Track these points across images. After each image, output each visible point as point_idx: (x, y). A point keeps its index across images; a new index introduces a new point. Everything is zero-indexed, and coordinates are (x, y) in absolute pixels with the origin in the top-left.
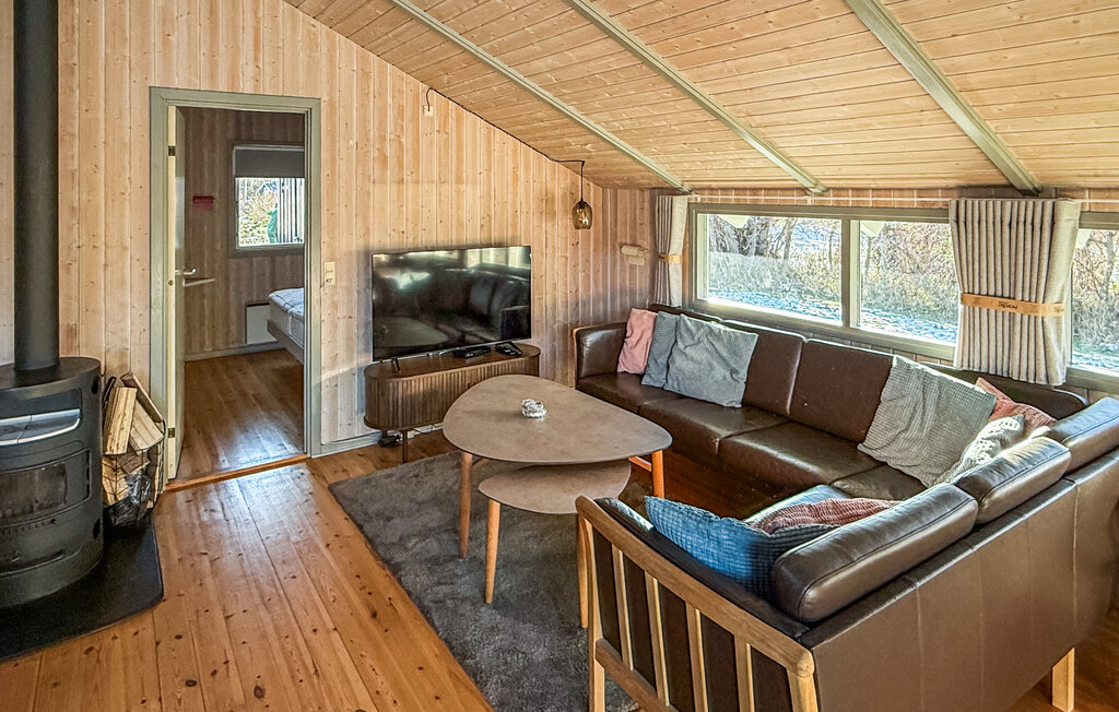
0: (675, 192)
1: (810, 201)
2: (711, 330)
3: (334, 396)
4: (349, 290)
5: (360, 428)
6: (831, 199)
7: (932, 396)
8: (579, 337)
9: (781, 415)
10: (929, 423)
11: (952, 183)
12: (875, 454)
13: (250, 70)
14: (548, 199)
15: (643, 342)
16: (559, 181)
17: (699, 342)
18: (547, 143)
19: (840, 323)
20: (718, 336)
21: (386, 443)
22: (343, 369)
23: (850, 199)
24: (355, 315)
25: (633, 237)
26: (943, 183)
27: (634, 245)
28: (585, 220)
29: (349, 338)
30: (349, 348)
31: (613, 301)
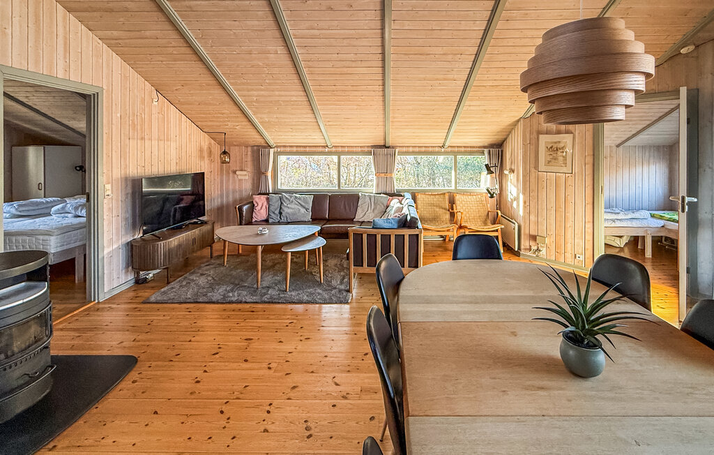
0: (270, 147)
1: (327, 150)
2: (296, 197)
3: (110, 263)
4: (117, 201)
5: (123, 279)
6: (334, 149)
7: (372, 200)
8: (240, 209)
9: (325, 219)
10: (372, 208)
11: (370, 145)
12: (360, 220)
13: (61, 63)
14: (201, 150)
15: (264, 207)
16: (205, 141)
17: (292, 202)
18: (204, 124)
19: (337, 188)
20: (300, 199)
21: (139, 282)
22: (115, 246)
23: (340, 149)
24: (120, 215)
25: (241, 166)
26: (368, 145)
27: (242, 170)
28: (227, 160)
29: (117, 229)
30: (117, 234)
31: (227, 197)
